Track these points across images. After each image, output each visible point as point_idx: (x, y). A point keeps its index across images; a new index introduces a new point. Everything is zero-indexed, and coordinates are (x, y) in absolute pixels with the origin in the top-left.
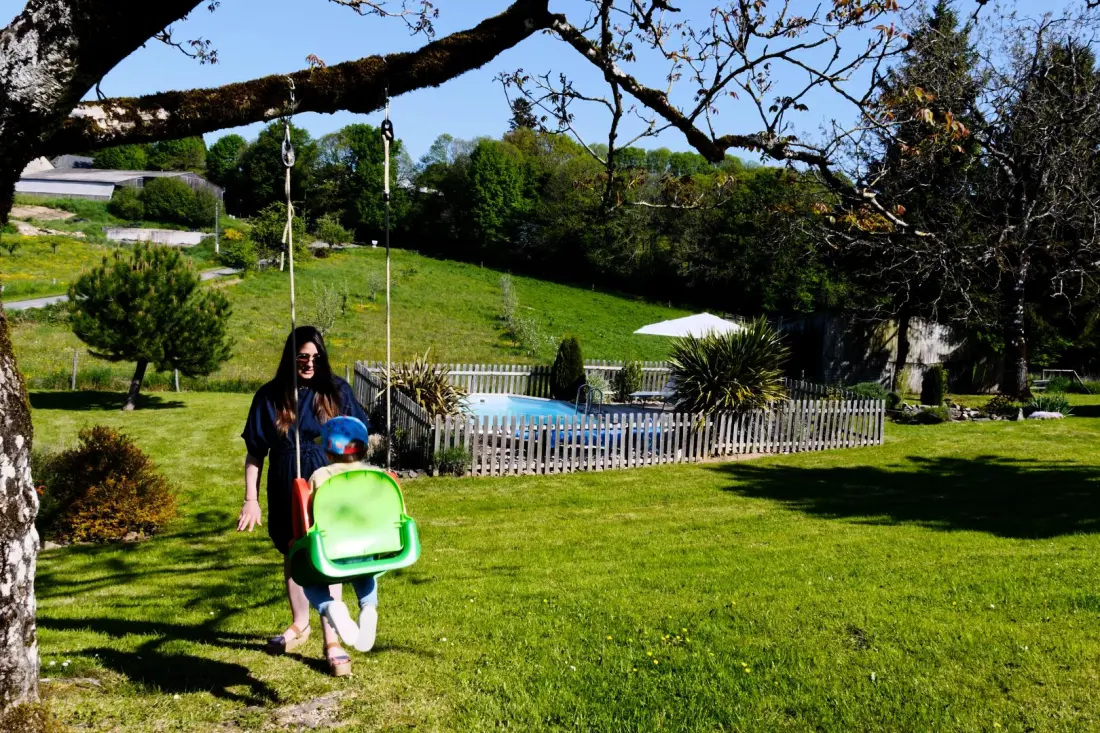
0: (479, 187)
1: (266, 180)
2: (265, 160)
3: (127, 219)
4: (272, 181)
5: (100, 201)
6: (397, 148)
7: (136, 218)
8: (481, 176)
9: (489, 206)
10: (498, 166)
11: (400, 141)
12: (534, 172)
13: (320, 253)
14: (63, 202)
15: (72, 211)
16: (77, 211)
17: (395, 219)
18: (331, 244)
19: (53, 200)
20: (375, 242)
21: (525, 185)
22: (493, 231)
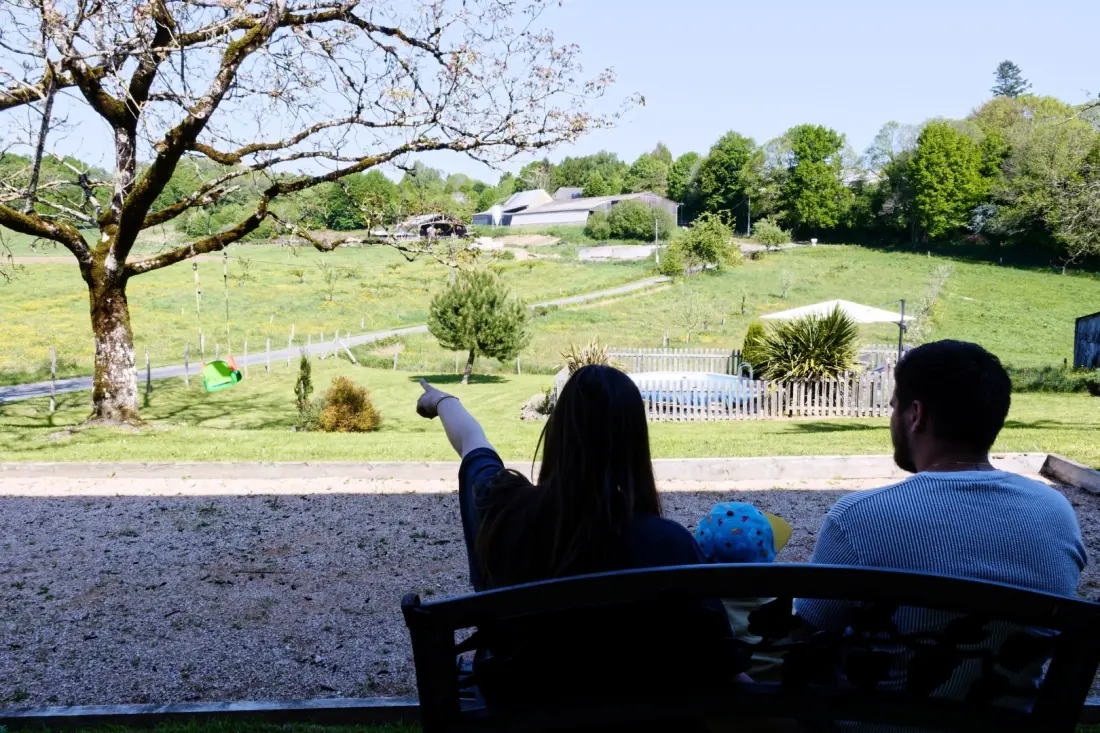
0: (925, 172)
1: (716, 190)
2: (714, 172)
3: (597, 239)
4: (722, 190)
5: (579, 225)
6: (840, 143)
7: (604, 238)
8: (928, 160)
9: (936, 190)
10: (949, 147)
11: (844, 136)
12: (994, 147)
13: (754, 256)
14: (551, 231)
15: (557, 237)
16: (561, 236)
17: (837, 214)
18: (768, 245)
19: (545, 230)
20: (814, 240)
21: (983, 162)
22: (942, 218)
